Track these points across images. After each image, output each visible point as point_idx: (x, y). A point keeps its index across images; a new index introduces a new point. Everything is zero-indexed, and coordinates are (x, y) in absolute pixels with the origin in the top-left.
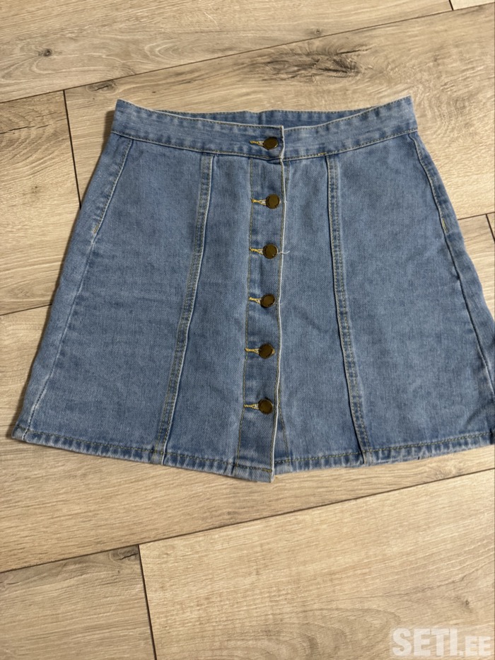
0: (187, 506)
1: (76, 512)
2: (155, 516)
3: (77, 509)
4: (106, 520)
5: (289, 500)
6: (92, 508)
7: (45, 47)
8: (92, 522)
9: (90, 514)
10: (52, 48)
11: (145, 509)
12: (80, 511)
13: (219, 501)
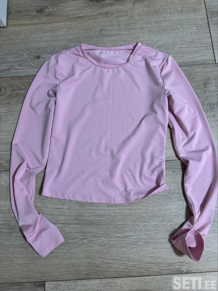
0: (68, 268)
1: (21, 263)
2: (54, 270)
3: (21, 262)
4: (33, 268)
5: (112, 272)
6: (28, 262)
7: (37, 54)
8: (27, 269)
9: (27, 265)
10: (41, 55)
11: (50, 266)
12: (22, 263)
13: (82, 268)
